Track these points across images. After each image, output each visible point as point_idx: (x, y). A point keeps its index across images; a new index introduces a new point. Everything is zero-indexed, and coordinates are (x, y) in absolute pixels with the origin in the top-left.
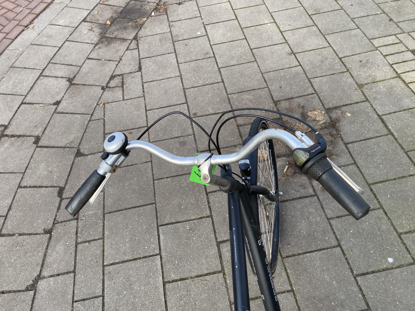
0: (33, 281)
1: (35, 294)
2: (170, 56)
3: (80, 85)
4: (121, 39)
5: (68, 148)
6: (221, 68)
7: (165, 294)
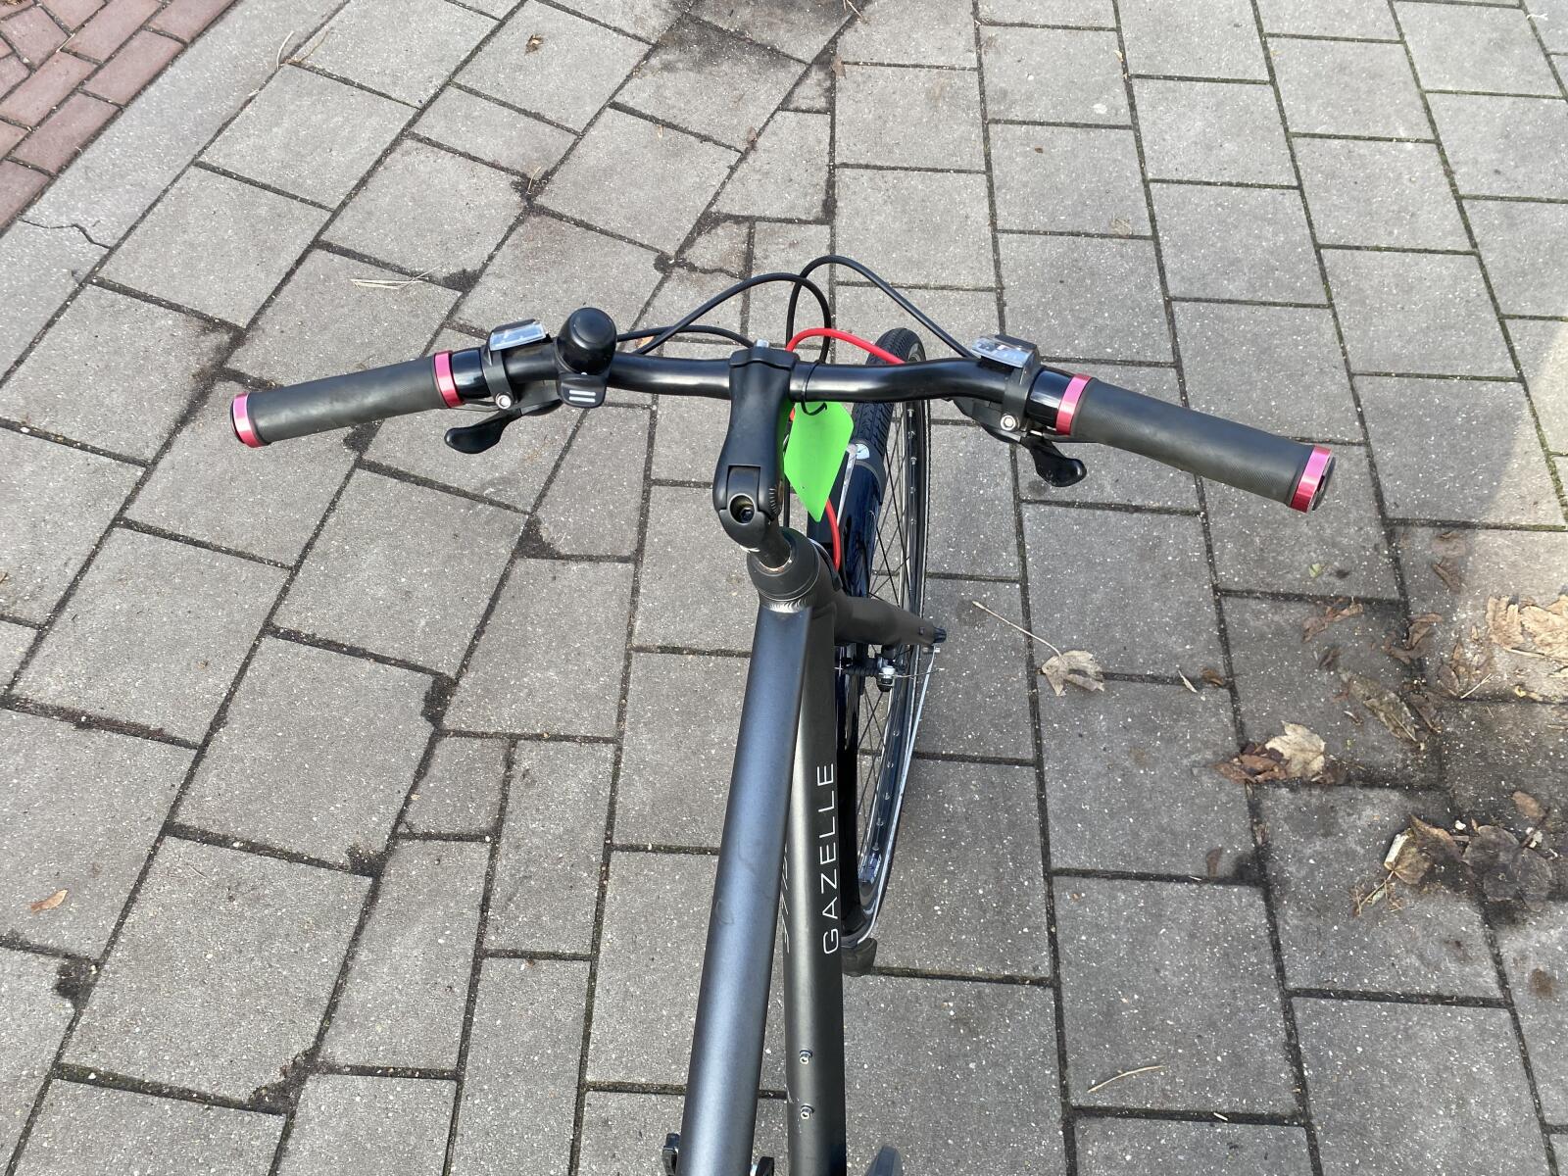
0: (284, 1073)
1: (286, 1134)
2: (966, 187)
3: (569, 220)
4: (762, 47)
5: (492, 503)
6: (1176, 299)
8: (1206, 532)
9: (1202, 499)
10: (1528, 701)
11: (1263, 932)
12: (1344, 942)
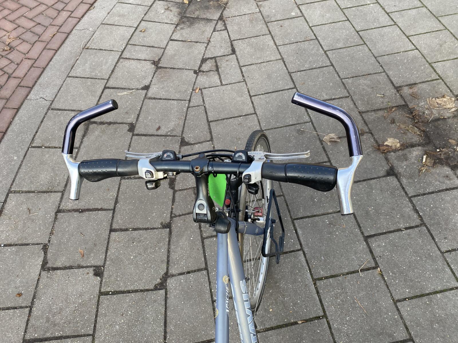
0: (161, 279)
1: (166, 294)
2: (266, 38)
3: (168, 68)
4: (204, 19)
5: (170, 136)
6: (327, 51)
7: (318, 292)
8: (353, 100)
9: (349, 93)
10: (444, 119)
11: (399, 185)
12: (419, 183)
